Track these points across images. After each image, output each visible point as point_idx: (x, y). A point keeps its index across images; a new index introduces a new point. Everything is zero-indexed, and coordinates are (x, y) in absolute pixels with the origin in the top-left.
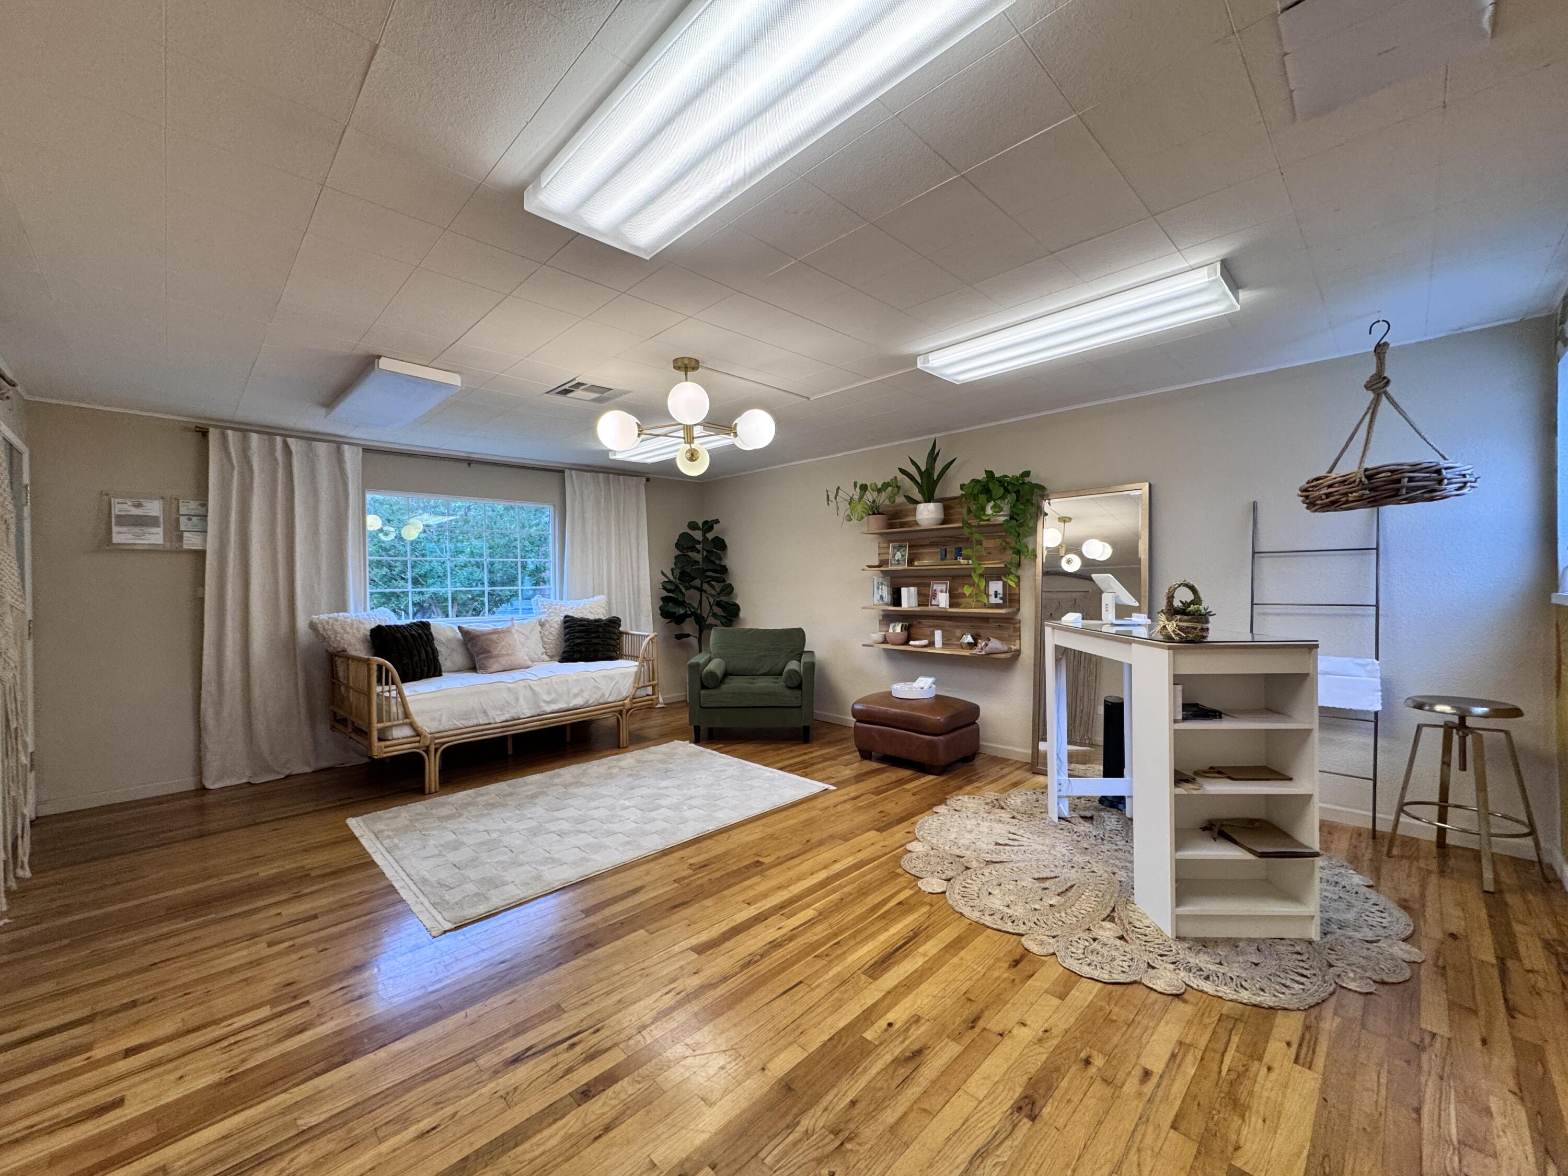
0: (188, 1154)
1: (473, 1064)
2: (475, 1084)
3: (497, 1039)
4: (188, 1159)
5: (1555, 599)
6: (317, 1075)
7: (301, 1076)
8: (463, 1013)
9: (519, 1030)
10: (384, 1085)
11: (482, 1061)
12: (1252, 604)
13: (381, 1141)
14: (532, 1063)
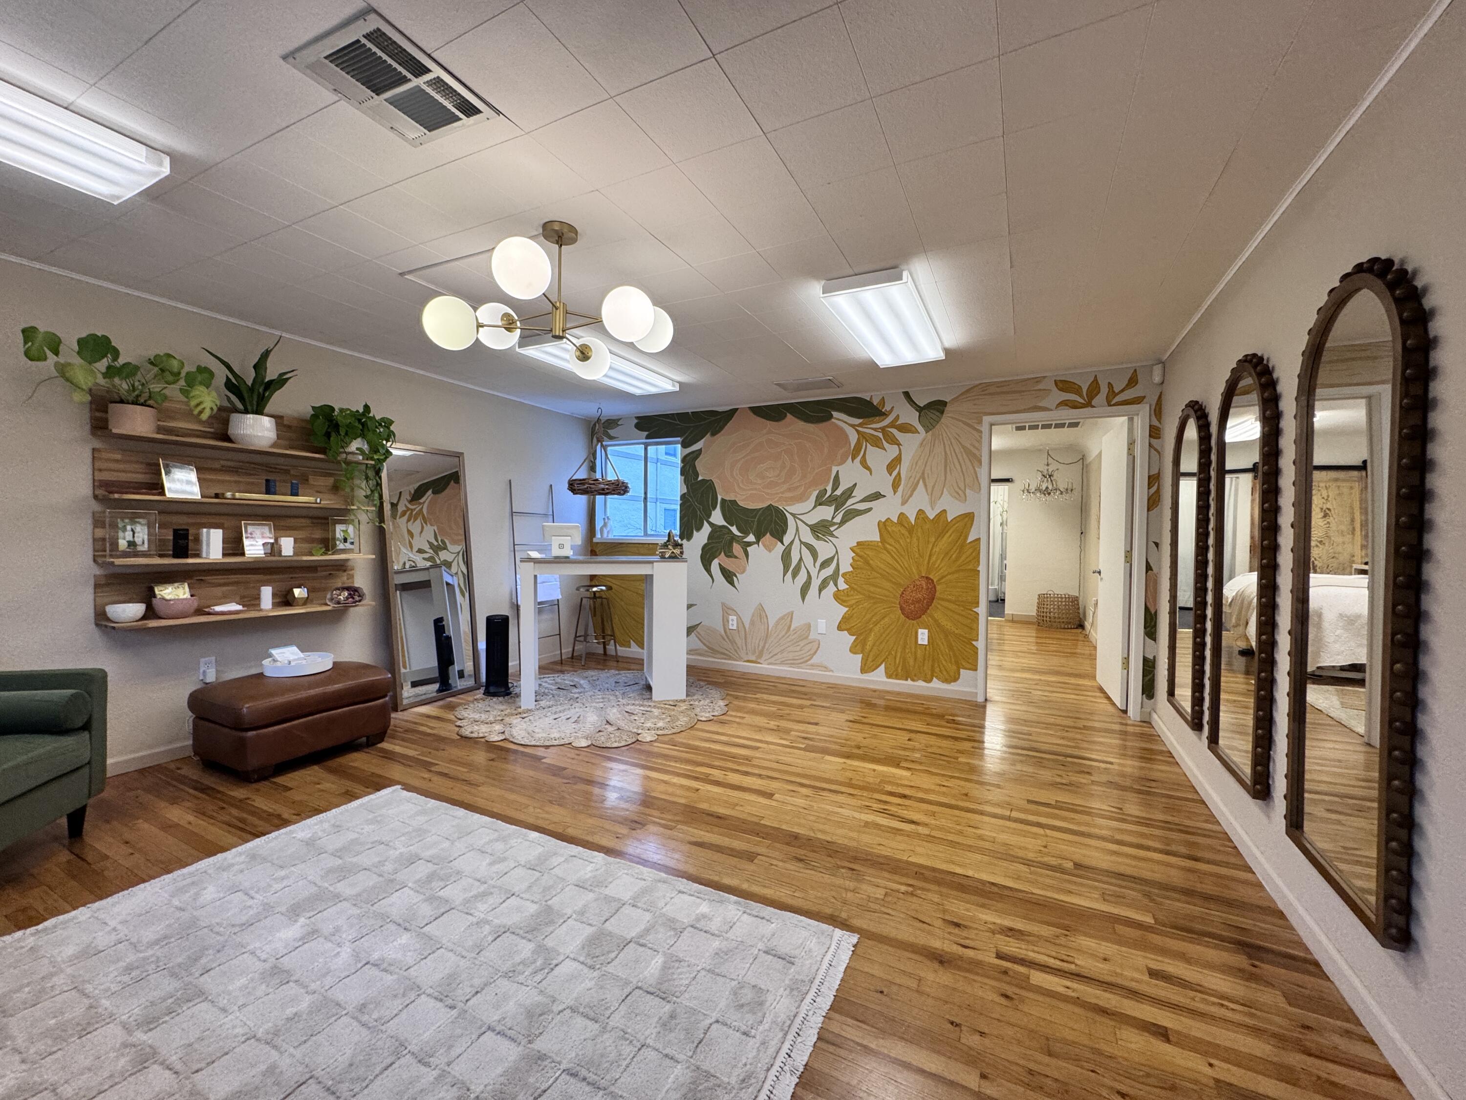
0: (1087, 897)
1: (932, 834)
2: (940, 828)
3: (909, 835)
4: (1089, 895)
5: (595, 540)
6: (1011, 889)
7: (1020, 895)
8: (910, 859)
9: (897, 831)
10: (979, 857)
11: (928, 833)
12: (514, 545)
13: (994, 838)
14: (907, 817)
